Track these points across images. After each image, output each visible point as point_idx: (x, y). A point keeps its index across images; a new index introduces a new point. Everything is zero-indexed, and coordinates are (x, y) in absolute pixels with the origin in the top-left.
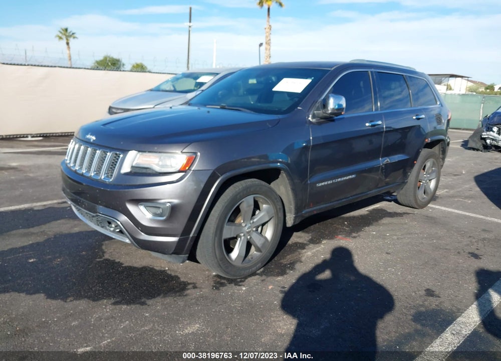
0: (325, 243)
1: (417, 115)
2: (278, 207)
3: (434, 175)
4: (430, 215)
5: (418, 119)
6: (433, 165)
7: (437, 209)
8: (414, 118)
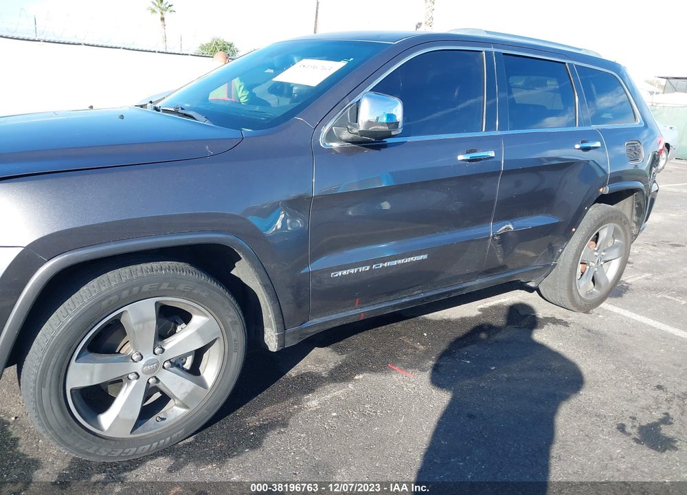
0: (359, 379)
1: (583, 142)
2: (229, 320)
3: (616, 252)
4: (595, 328)
5: (586, 149)
6: (616, 234)
7: (615, 314)
8: (577, 146)
